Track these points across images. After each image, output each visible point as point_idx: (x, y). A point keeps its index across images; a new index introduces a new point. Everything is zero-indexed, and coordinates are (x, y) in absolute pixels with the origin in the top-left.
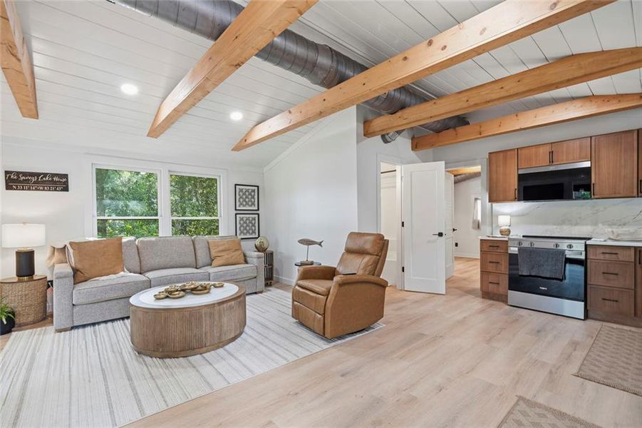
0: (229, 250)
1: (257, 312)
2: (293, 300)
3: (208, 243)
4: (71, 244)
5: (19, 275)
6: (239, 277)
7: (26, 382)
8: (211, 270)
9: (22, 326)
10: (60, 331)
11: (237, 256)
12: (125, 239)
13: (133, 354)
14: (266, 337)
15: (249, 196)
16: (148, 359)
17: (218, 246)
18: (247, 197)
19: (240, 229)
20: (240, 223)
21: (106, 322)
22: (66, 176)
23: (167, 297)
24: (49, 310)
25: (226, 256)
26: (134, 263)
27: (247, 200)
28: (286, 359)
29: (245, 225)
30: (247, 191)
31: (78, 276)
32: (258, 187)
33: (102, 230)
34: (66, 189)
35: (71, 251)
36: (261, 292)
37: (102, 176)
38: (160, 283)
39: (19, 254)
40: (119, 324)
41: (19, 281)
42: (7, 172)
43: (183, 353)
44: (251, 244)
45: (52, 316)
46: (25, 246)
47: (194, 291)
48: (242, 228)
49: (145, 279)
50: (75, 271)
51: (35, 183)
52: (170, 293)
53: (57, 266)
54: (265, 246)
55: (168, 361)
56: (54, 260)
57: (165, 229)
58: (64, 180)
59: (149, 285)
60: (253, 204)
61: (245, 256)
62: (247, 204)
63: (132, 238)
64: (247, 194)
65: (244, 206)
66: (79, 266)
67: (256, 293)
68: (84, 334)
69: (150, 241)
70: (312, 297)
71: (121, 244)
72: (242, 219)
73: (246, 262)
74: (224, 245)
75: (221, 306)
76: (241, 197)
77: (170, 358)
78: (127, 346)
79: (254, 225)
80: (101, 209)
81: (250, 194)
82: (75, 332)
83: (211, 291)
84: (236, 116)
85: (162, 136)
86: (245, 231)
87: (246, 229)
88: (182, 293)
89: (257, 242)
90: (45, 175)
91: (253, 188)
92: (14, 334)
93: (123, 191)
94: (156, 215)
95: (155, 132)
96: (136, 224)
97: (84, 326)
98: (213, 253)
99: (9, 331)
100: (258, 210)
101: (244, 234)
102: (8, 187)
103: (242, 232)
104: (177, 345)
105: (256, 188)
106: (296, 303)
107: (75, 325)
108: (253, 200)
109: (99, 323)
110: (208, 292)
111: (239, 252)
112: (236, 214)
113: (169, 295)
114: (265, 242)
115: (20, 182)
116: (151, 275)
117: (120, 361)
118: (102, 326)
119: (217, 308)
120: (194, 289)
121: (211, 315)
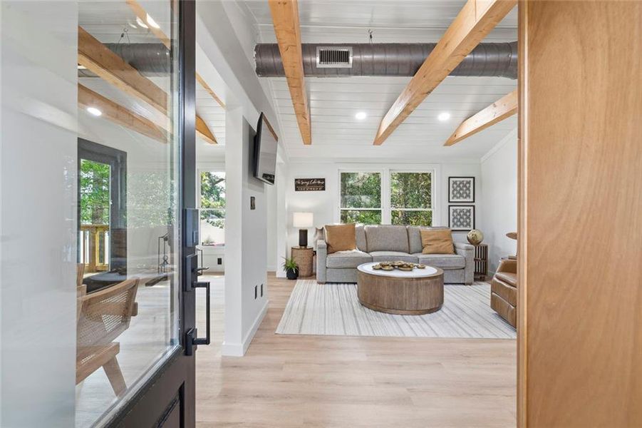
0: (439, 240)
1: (459, 298)
2: (492, 291)
3: (420, 232)
4: (326, 226)
5: (300, 245)
6: (447, 265)
7: (305, 304)
8: (420, 256)
9: (302, 277)
10: (319, 283)
11: (446, 246)
12: (357, 226)
13: (358, 304)
14: (458, 317)
15: (464, 187)
16: (367, 309)
17: (430, 235)
18: (461, 189)
19: (453, 221)
20: (453, 215)
21: (344, 283)
22: (323, 180)
23: (381, 269)
24: (314, 271)
25: (436, 245)
26: (363, 244)
27: (461, 192)
28: (470, 335)
29: (459, 217)
30: (461, 183)
31: (330, 249)
32: (474, 178)
33: (344, 218)
34: (324, 189)
35: (326, 231)
36: (470, 284)
37: (345, 177)
38: (378, 259)
39: (300, 231)
40: (351, 286)
41: (301, 249)
42: (296, 180)
43: (389, 311)
44: (464, 236)
45: (316, 274)
46: (303, 227)
47: (401, 267)
48: (455, 220)
49: (369, 256)
50: (328, 245)
51: (309, 185)
52: (383, 266)
53: (318, 241)
54: (479, 239)
55: (379, 313)
56: (317, 237)
57: (386, 219)
58: (323, 183)
59: (371, 260)
60: (468, 196)
61: (454, 247)
62: (461, 195)
63: (361, 225)
64: (461, 185)
65: (457, 198)
66: (330, 243)
67: (464, 284)
68: (332, 287)
69: (374, 228)
70: (507, 288)
71: (354, 228)
72: (455, 211)
73: (455, 253)
74: (434, 234)
75: (419, 282)
76: (454, 190)
77: (381, 312)
78: (355, 299)
79: (469, 217)
80: (344, 202)
81: (465, 186)
82: (327, 285)
83: (414, 270)
84: (444, 117)
85: (384, 143)
86: (459, 223)
87: (459, 221)
88: (392, 268)
89: (470, 235)
90: (314, 180)
91: (468, 179)
92: (298, 281)
93: (358, 187)
94: (380, 207)
95: (378, 141)
96: (368, 214)
97: (332, 283)
98: (424, 242)
99: (295, 279)
100: (474, 202)
101: (457, 226)
102: (297, 190)
103: (455, 224)
104: (385, 303)
105: (472, 180)
106: (493, 294)
107: (328, 281)
108: (468, 192)
109: (340, 283)
110: (411, 270)
111: (448, 243)
112: (449, 206)
113: (382, 267)
114: (478, 234)
115: (302, 185)
116: (373, 254)
117: (351, 308)
118: (342, 285)
119: (415, 282)
120: (401, 266)
121: (410, 287)
